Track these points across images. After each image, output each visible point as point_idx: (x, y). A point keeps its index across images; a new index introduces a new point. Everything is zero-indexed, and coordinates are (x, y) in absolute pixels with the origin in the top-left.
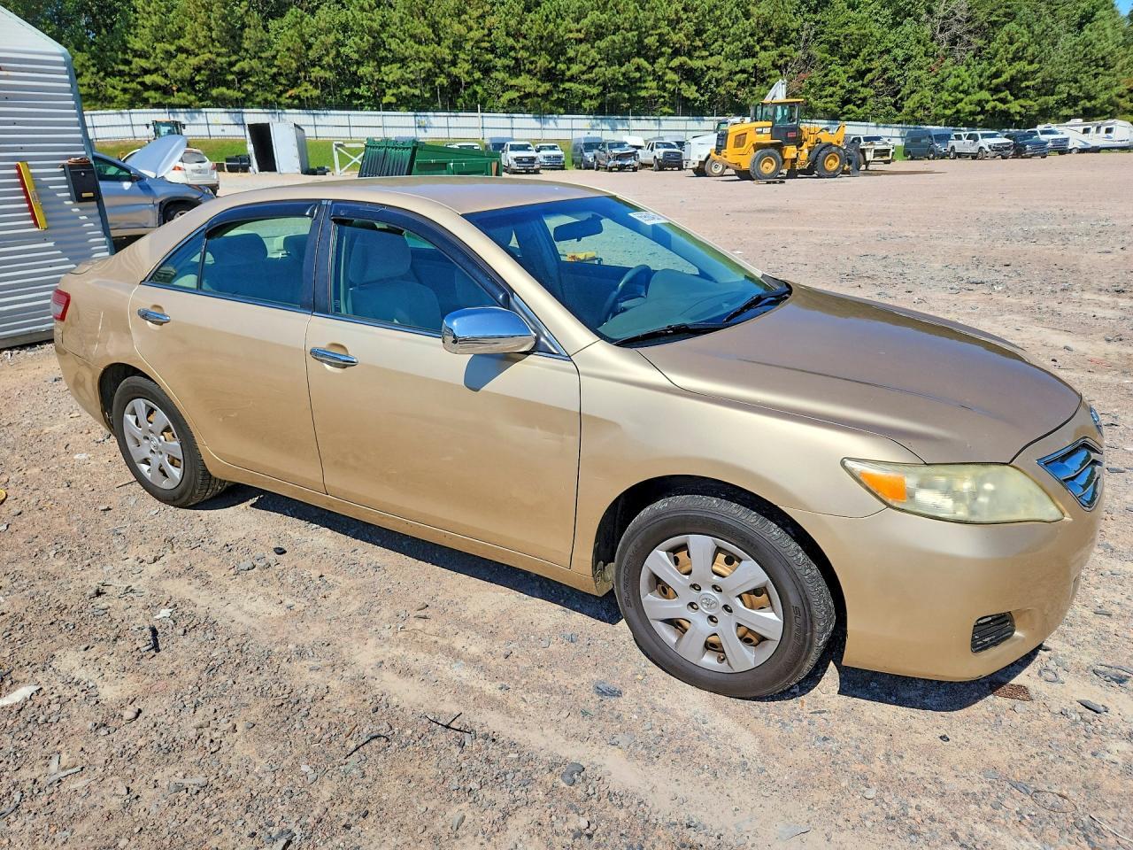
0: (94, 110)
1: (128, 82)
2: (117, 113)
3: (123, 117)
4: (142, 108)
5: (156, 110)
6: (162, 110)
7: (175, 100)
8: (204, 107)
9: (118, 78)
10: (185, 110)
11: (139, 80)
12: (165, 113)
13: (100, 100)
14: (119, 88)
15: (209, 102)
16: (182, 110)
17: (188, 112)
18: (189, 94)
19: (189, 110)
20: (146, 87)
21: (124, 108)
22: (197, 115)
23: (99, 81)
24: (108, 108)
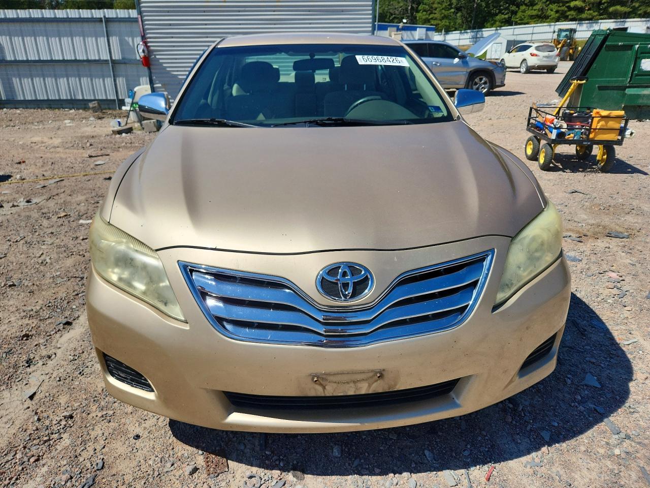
0: (537, 23)
1: (561, 7)
2: (548, 25)
3: (550, 27)
4: (563, 21)
5: (570, 22)
6: (574, 22)
7: (584, 16)
8: (602, 19)
9: (556, 4)
10: (588, 22)
11: (567, 5)
12: (575, 24)
13: (541, 18)
14: (554, 10)
15: (605, 16)
16: (586, 22)
17: (589, 23)
18: (594, 12)
19: (591, 21)
20: (570, 9)
21: (553, 22)
22: (594, 24)
23: (545, 7)
24: (544, 22)
